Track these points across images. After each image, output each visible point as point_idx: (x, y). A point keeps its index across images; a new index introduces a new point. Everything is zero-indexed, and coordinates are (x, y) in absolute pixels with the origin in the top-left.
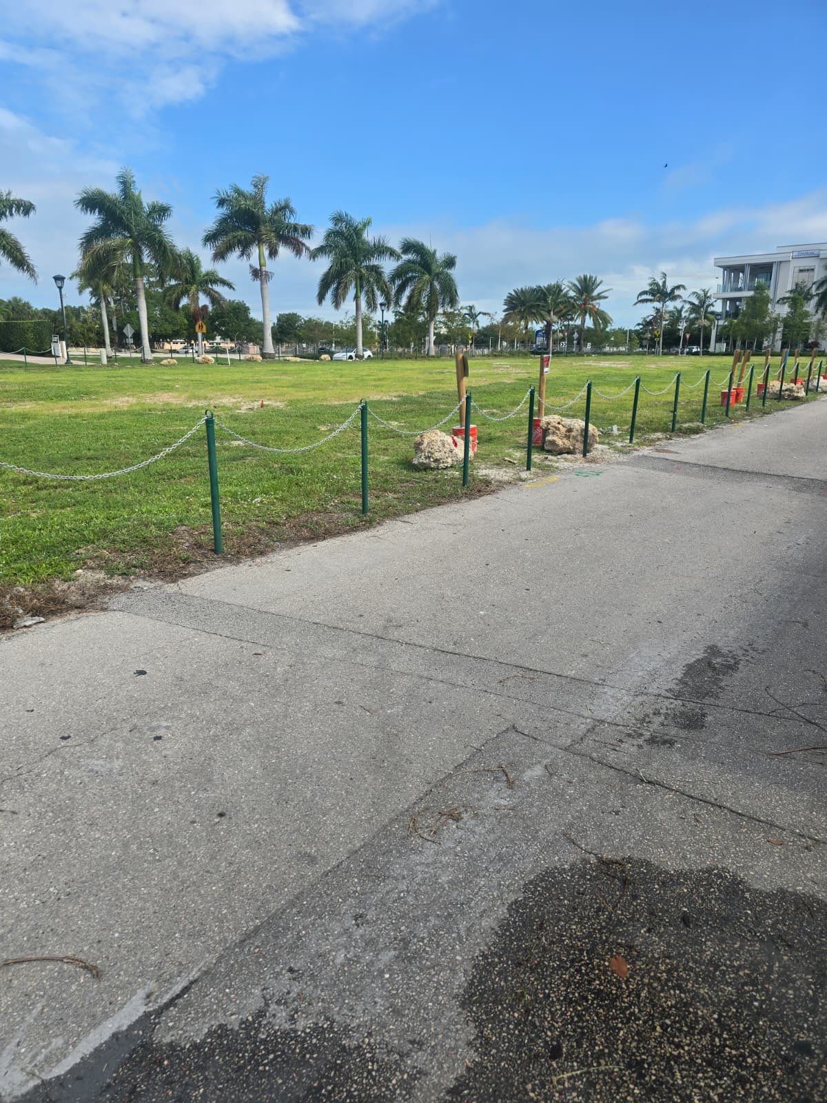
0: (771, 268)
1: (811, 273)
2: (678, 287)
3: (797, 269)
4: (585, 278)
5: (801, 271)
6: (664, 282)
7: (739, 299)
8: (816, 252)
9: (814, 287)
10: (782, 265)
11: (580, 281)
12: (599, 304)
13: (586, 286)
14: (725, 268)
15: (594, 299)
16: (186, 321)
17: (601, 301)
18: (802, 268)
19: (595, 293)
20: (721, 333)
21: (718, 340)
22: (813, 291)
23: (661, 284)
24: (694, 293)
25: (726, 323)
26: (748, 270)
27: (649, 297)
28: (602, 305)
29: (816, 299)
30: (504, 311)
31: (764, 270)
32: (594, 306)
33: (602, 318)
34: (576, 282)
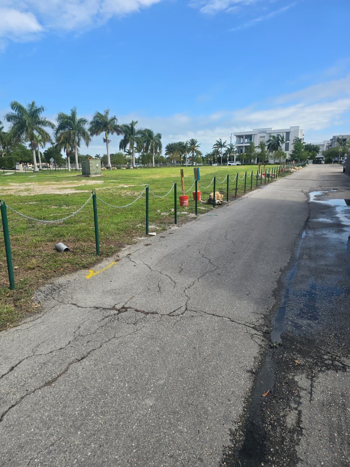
0: (251, 136)
1: (264, 138)
2: (225, 143)
3: (259, 137)
4: (193, 140)
5: (261, 137)
6: (221, 141)
7: (242, 147)
8: (265, 131)
9: (266, 143)
10: (255, 135)
12: (198, 149)
13: (193, 142)
14: (237, 136)
15: (195, 147)
17: (199, 148)
19: (196, 145)
20: (238, 158)
24: (229, 145)
26: (244, 137)
27: (216, 146)
28: (199, 149)
29: (267, 147)
30: (166, 151)
31: (249, 137)
33: (199, 153)
34: (190, 141)
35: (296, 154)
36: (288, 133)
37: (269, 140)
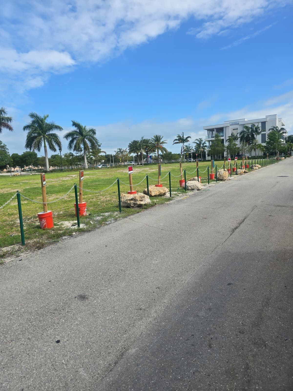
0: (223, 129)
1: (237, 130)
2: (189, 137)
3: (232, 129)
4: (157, 136)
5: (234, 130)
8: (238, 123)
9: (239, 135)
10: (227, 128)
11: (154, 137)
13: (158, 139)
14: (208, 130)
15: (161, 143)
16: (12, 160)
17: (164, 144)
18: (234, 129)
19: (161, 141)
20: (209, 153)
21: (208, 156)
22: (239, 136)
23: (182, 137)
24: (196, 139)
25: (210, 149)
26: (215, 130)
27: (178, 141)
28: (164, 146)
29: (239, 139)
31: (220, 130)
32: (161, 146)
33: (164, 150)
34: (154, 138)
35: (271, 145)
36: (264, 124)
37: (243, 132)
